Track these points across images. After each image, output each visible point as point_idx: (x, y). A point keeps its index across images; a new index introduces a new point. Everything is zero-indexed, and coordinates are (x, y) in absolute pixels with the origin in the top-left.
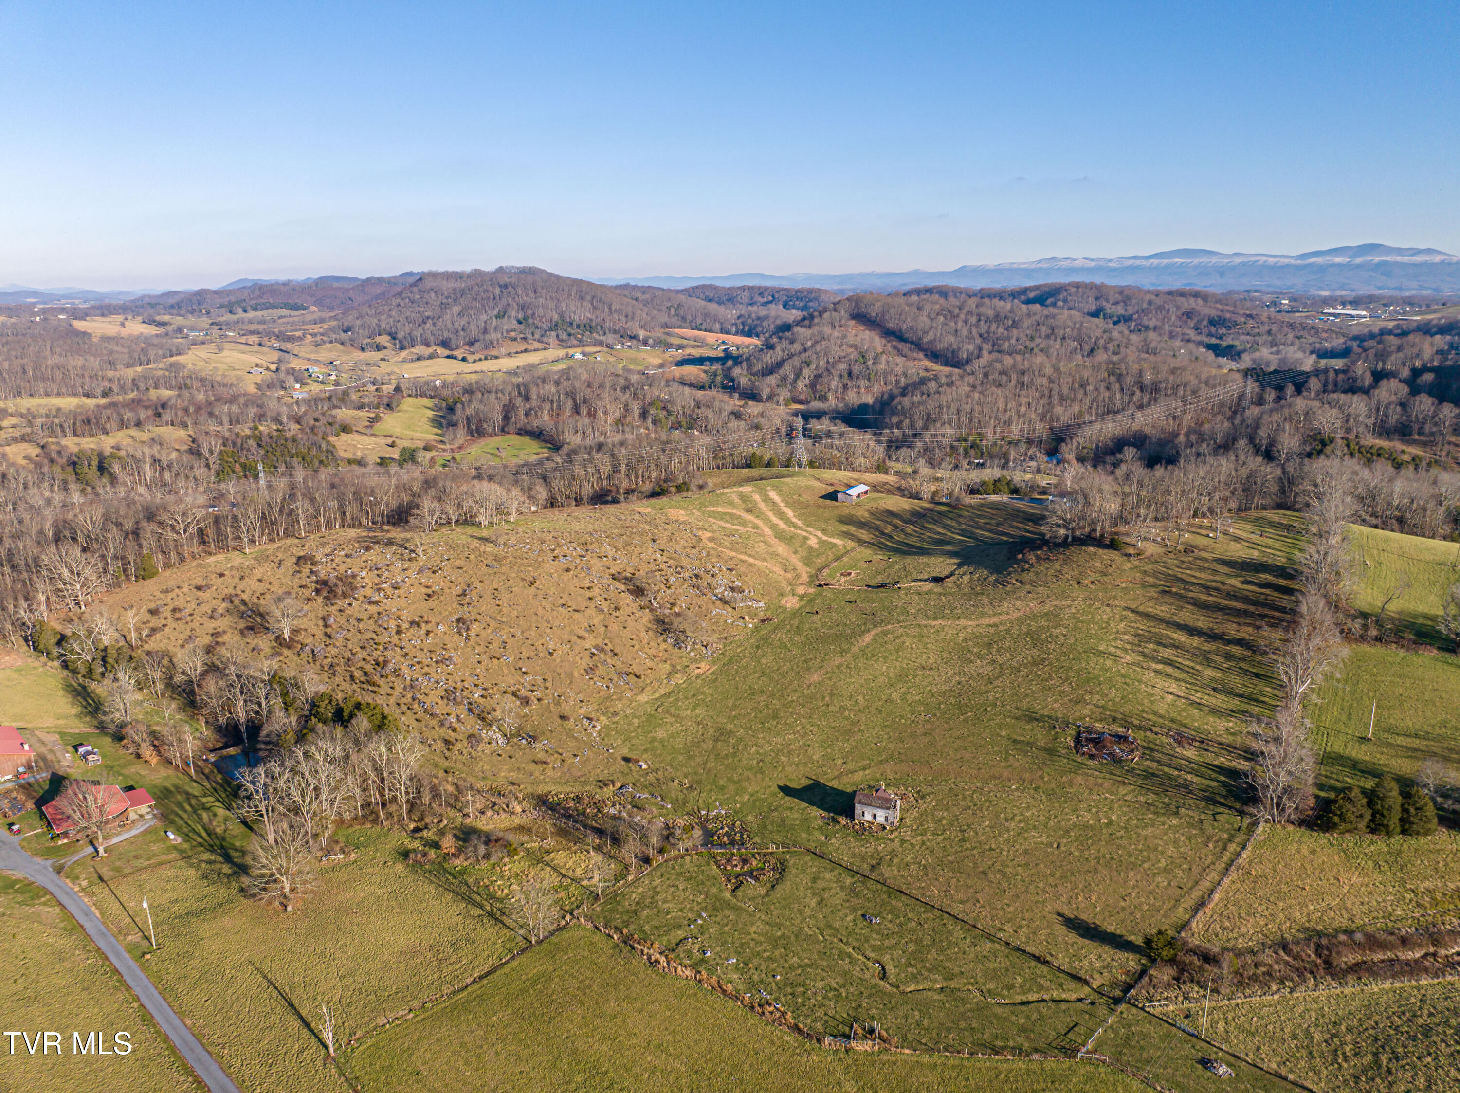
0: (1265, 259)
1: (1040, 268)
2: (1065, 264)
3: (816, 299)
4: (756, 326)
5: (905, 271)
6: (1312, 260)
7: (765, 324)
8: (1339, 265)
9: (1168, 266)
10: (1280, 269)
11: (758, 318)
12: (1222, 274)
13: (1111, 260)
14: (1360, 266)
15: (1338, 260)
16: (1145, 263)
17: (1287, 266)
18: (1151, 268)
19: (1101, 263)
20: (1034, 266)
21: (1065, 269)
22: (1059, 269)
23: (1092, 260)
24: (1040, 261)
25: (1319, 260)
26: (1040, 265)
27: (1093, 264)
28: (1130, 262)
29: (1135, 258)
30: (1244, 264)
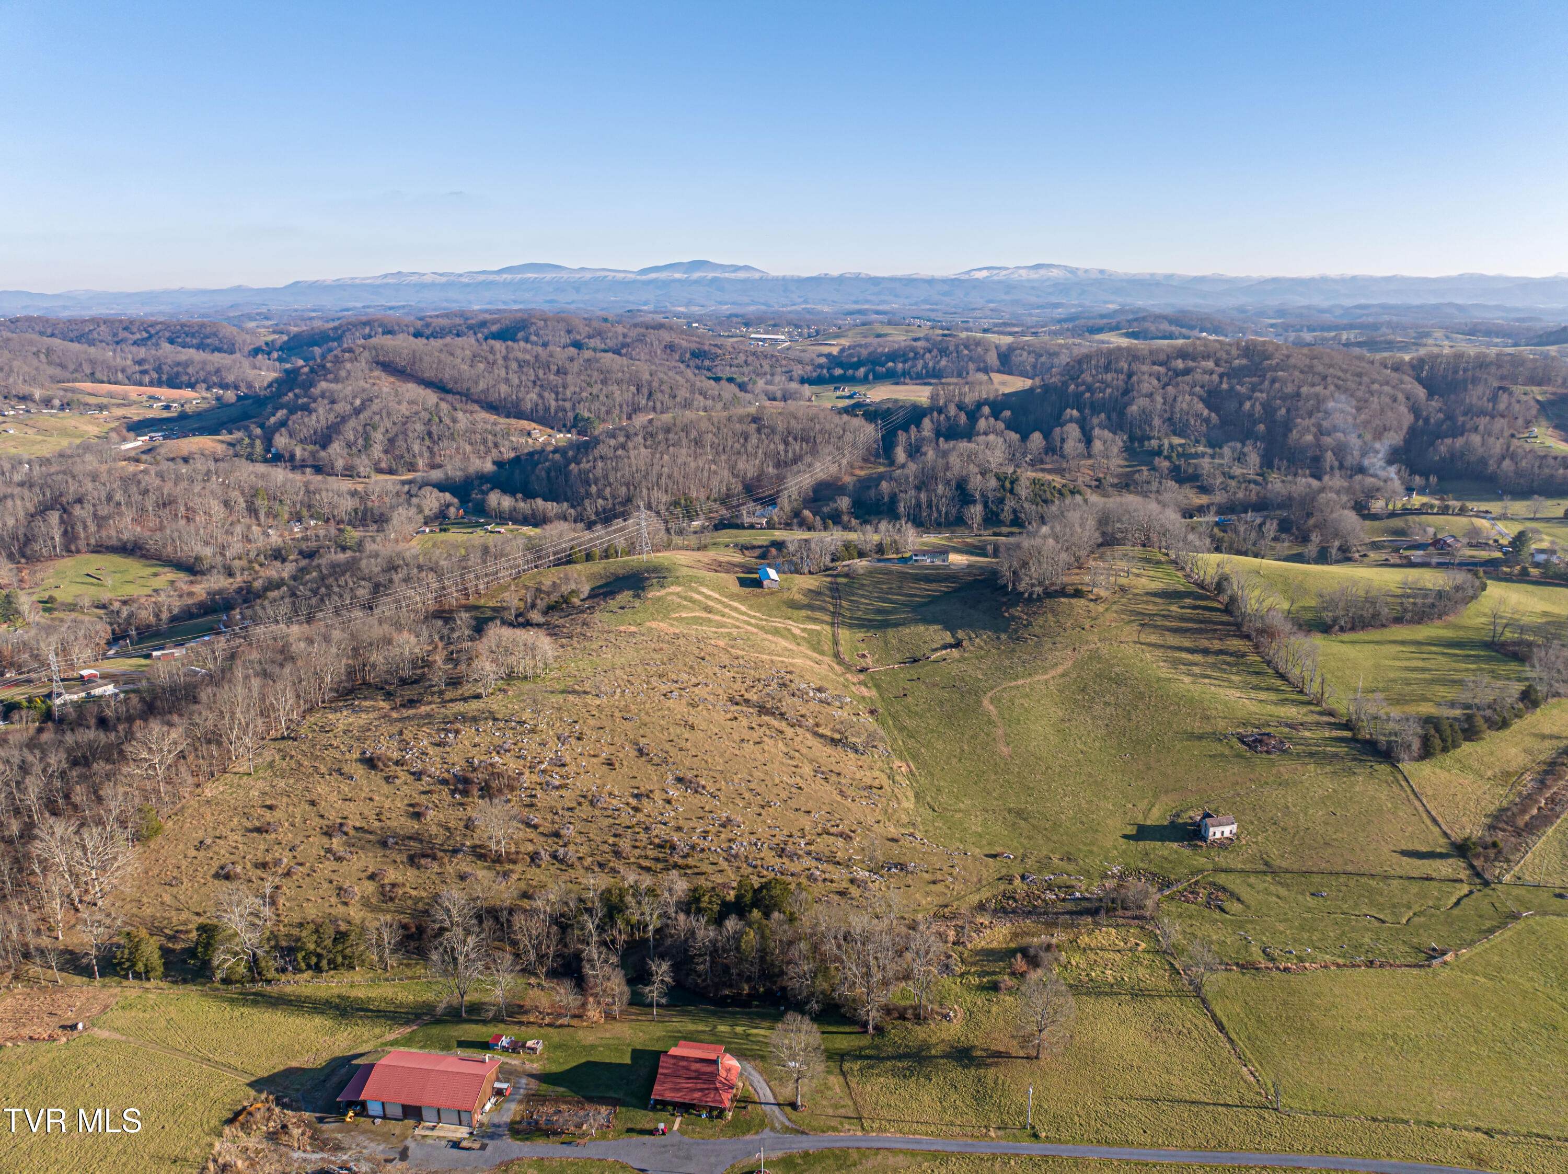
0: (613, 274)
1: (387, 284)
2: (414, 279)
3: (215, 335)
4: (178, 374)
5: (224, 287)
6: (653, 276)
7: (190, 370)
8: (679, 281)
9: (523, 282)
10: (627, 285)
11: (178, 364)
12: (578, 290)
13: (461, 275)
14: (697, 282)
15: (678, 276)
16: (497, 278)
17: (634, 282)
18: (505, 284)
19: (452, 278)
20: (379, 282)
21: (415, 285)
22: (408, 285)
23: (441, 275)
24: (385, 276)
25: (663, 275)
26: (385, 281)
27: (444, 279)
28: (482, 278)
29: (484, 272)
30: (596, 279)
